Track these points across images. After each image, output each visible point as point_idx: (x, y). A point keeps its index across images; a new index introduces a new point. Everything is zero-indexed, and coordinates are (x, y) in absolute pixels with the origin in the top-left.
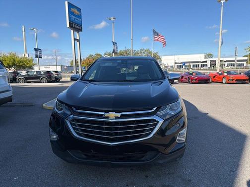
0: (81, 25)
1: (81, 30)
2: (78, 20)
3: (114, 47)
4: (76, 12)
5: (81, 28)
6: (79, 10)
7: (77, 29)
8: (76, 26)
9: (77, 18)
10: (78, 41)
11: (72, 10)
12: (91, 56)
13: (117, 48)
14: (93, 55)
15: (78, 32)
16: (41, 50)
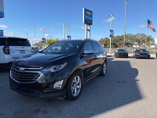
0: (91, 21)
1: (92, 24)
2: (90, 18)
3: (111, 33)
4: (89, 13)
5: (92, 23)
6: (91, 12)
7: (89, 23)
8: (88, 22)
9: (89, 17)
10: (89, 30)
11: (87, 12)
12: (102, 39)
13: (113, 34)
14: (104, 38)
15: (90, 25)
16: (70, 36)
